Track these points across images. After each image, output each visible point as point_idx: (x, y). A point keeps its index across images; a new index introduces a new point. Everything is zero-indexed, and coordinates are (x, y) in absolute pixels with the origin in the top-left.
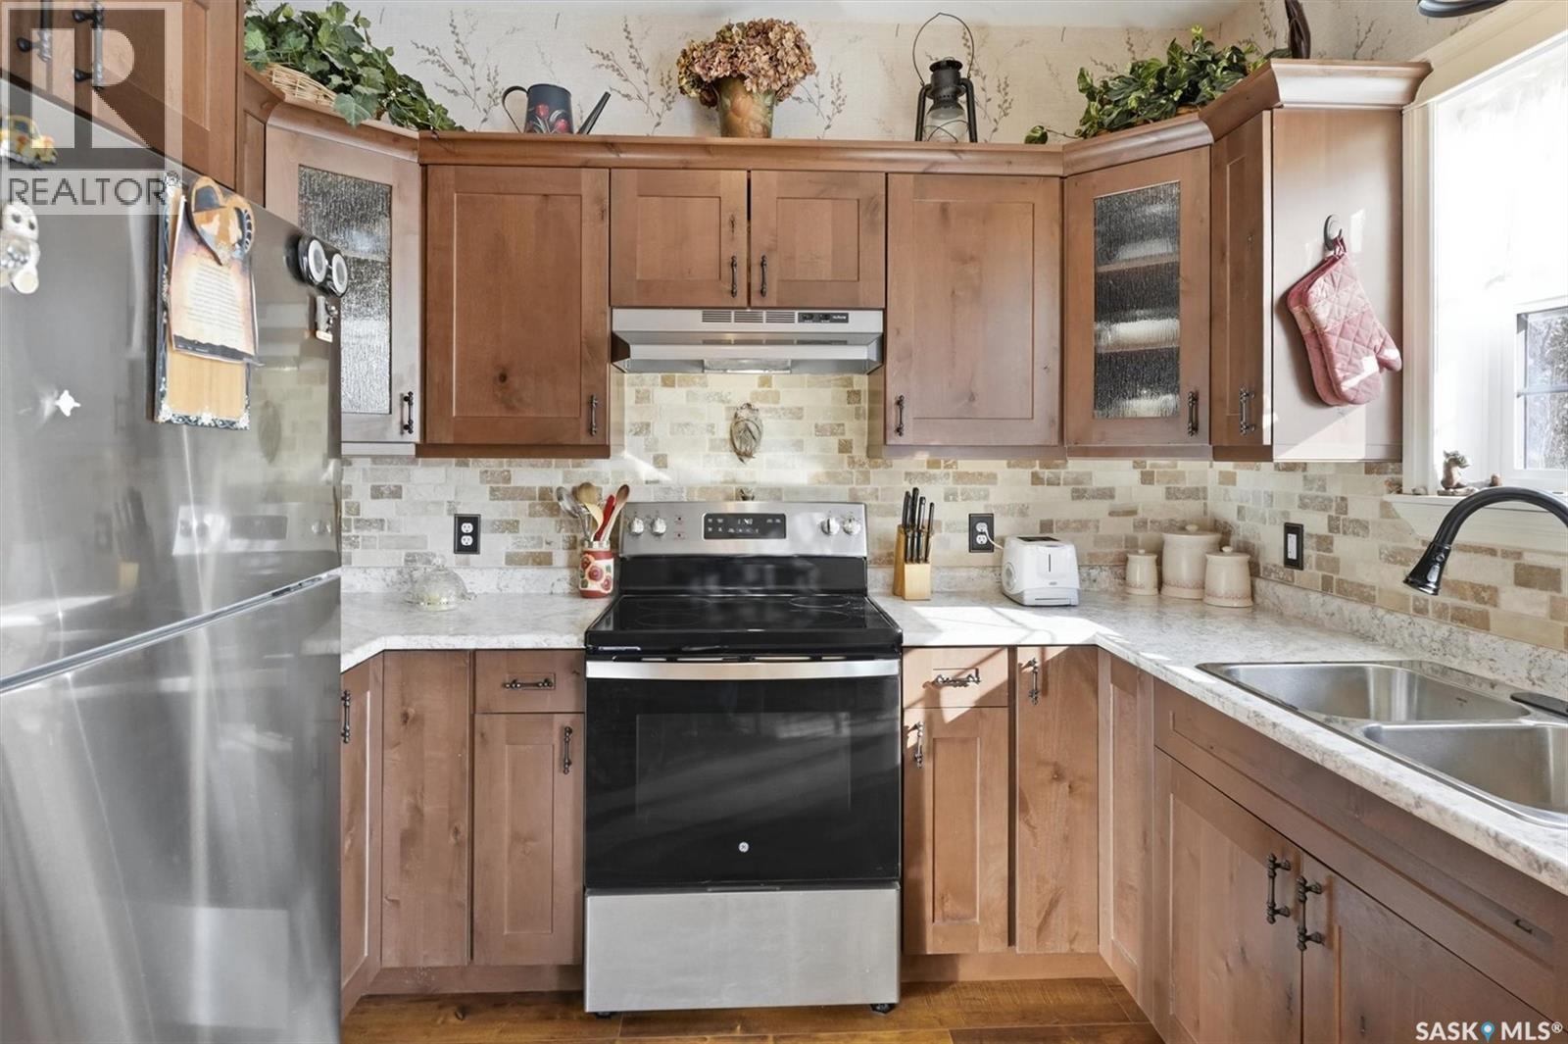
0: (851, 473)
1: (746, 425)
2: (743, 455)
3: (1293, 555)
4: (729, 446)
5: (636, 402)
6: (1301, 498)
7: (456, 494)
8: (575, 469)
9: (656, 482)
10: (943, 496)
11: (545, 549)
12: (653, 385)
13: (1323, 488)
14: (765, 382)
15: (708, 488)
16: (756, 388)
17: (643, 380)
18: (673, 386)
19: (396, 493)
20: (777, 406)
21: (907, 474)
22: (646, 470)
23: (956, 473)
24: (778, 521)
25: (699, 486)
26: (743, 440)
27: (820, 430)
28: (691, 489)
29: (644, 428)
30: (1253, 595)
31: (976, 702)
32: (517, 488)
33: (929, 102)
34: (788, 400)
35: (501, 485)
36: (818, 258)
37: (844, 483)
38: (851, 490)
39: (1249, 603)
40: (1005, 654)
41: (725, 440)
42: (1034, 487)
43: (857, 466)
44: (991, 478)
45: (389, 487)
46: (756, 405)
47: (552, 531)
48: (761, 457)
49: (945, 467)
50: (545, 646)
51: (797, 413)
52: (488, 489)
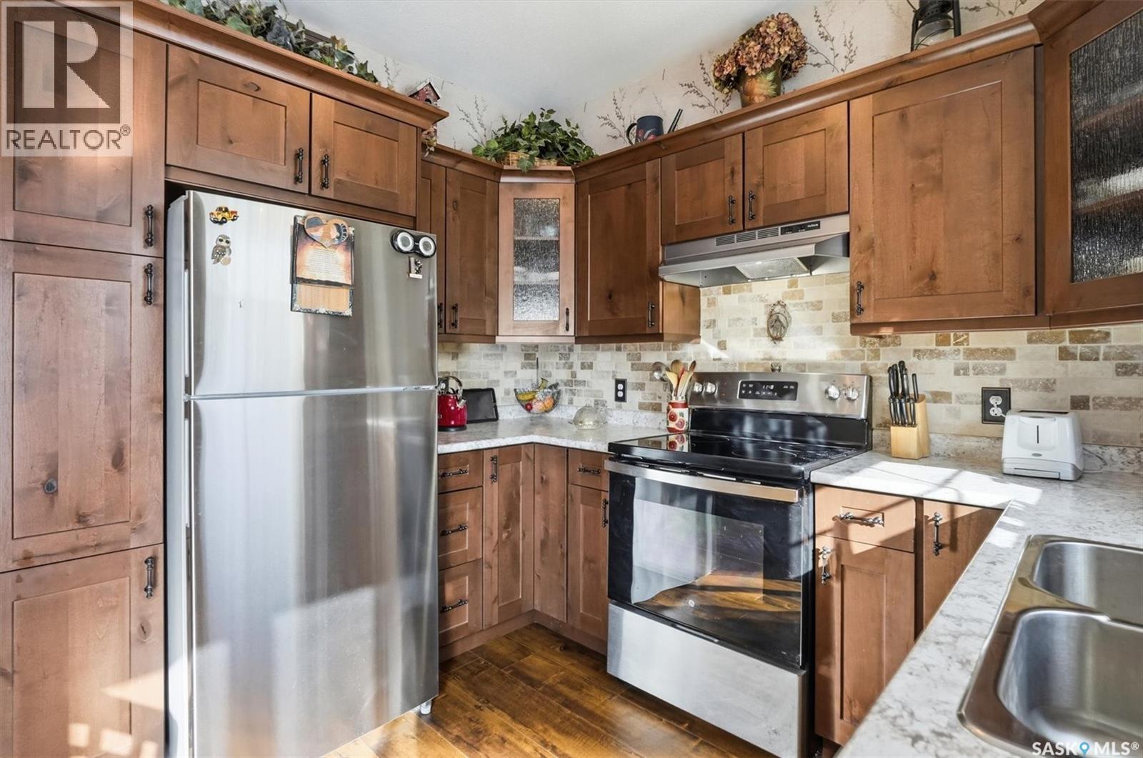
0: (863, 351)
1: (778, 317)
2: (777, 339)
4: (766, 333)
5: (708, 306)
7: (616, 367)
8: (673, 352)
9: (720, 359)
10: (953, 371)
11: (658, 401)
12: (718, 294)
14: (793, 284)
15: (752, 363)
16: (786, 289)
17: (711, 291)
18: (730, 293)
19: (590, 367)
20: (801, 301)
21: (916, 351)
22: (714, 352)
23: (967, 349)
24: (792, 387)
25: (746, 362)
26: (776, 327)
27: (836, 318)
28: (741, 364)
29: (712, 323)
31: (882, 542)
32: (644, 363)
34: (810, 297)
35: (636, 362)
36: (793, 183)
37: (857, 360)
38: (862, 365)
40: (912, 504)
41: (764, 329)
42: (1062, 362)
43: (868, 345)
44: (1009, 353)
45: (587, 363)
46: (786, 302)
47: (662, 391)
48: (788, 341)
49: (954, 345)
50: (595, 449)
51: (817, 306)
52: (630, 365)
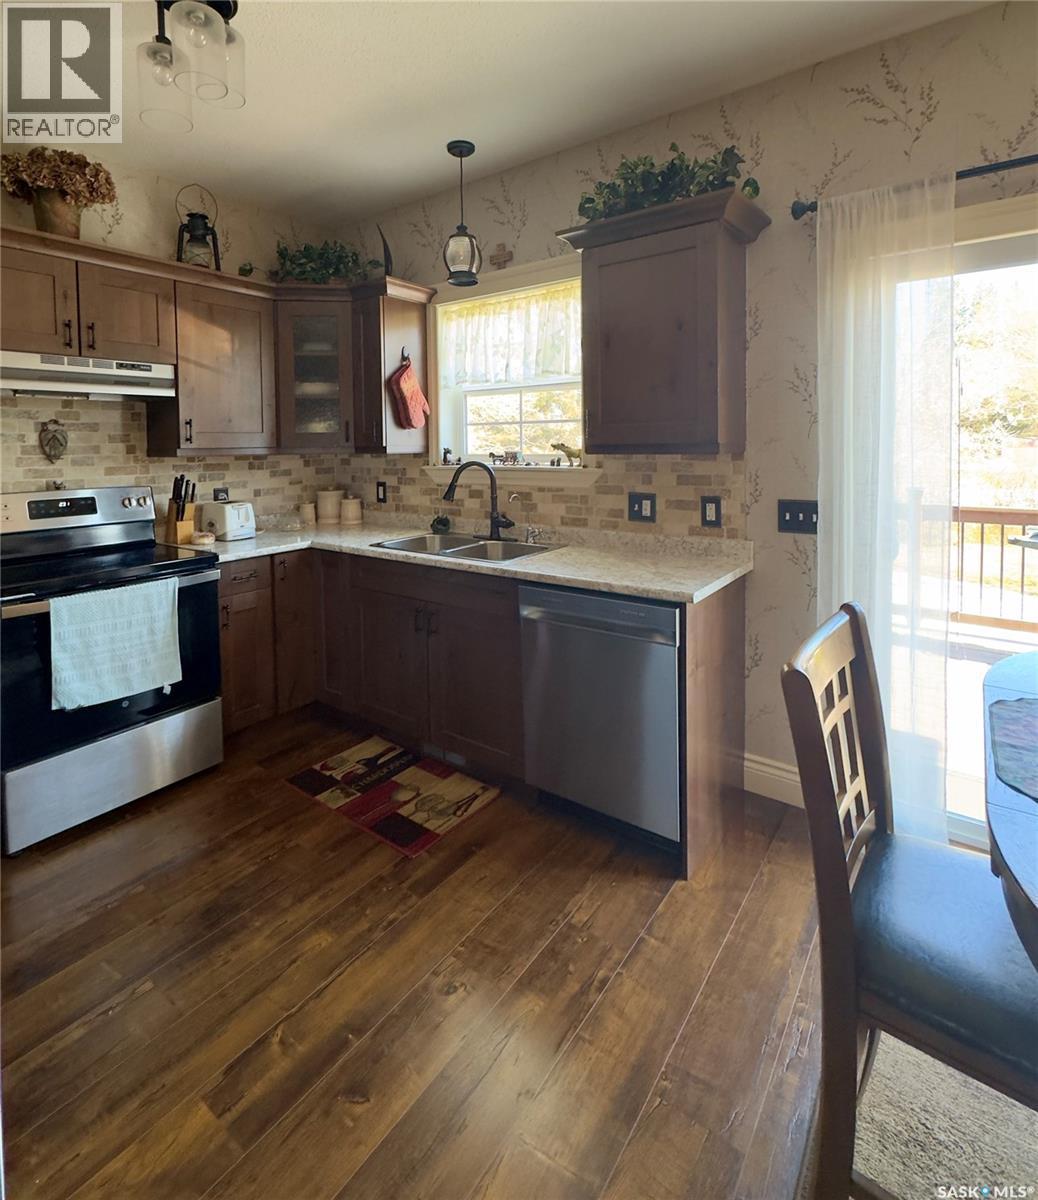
0: (136, 467)
1: (54, 435)
2: (52, 457)
3: (381, 496)
4: (39, 450)
6: (385, 470)
10: (200, 479)
13: (395, 465)
14: (68, 405)
20: (78, 422)
23: (205, 464)
24: (90, 502)
26: (51, 445)
27: (112, 439)
30: (362, 517)
33: (187, 236)
36: (130, 328)
39: (360, 522)
41: (35, 446)
42: (250, 470)
43: (140, 462)
44: (226, 467)
46: (61, 421)
48: (68, 458)
51: (94, 427)
